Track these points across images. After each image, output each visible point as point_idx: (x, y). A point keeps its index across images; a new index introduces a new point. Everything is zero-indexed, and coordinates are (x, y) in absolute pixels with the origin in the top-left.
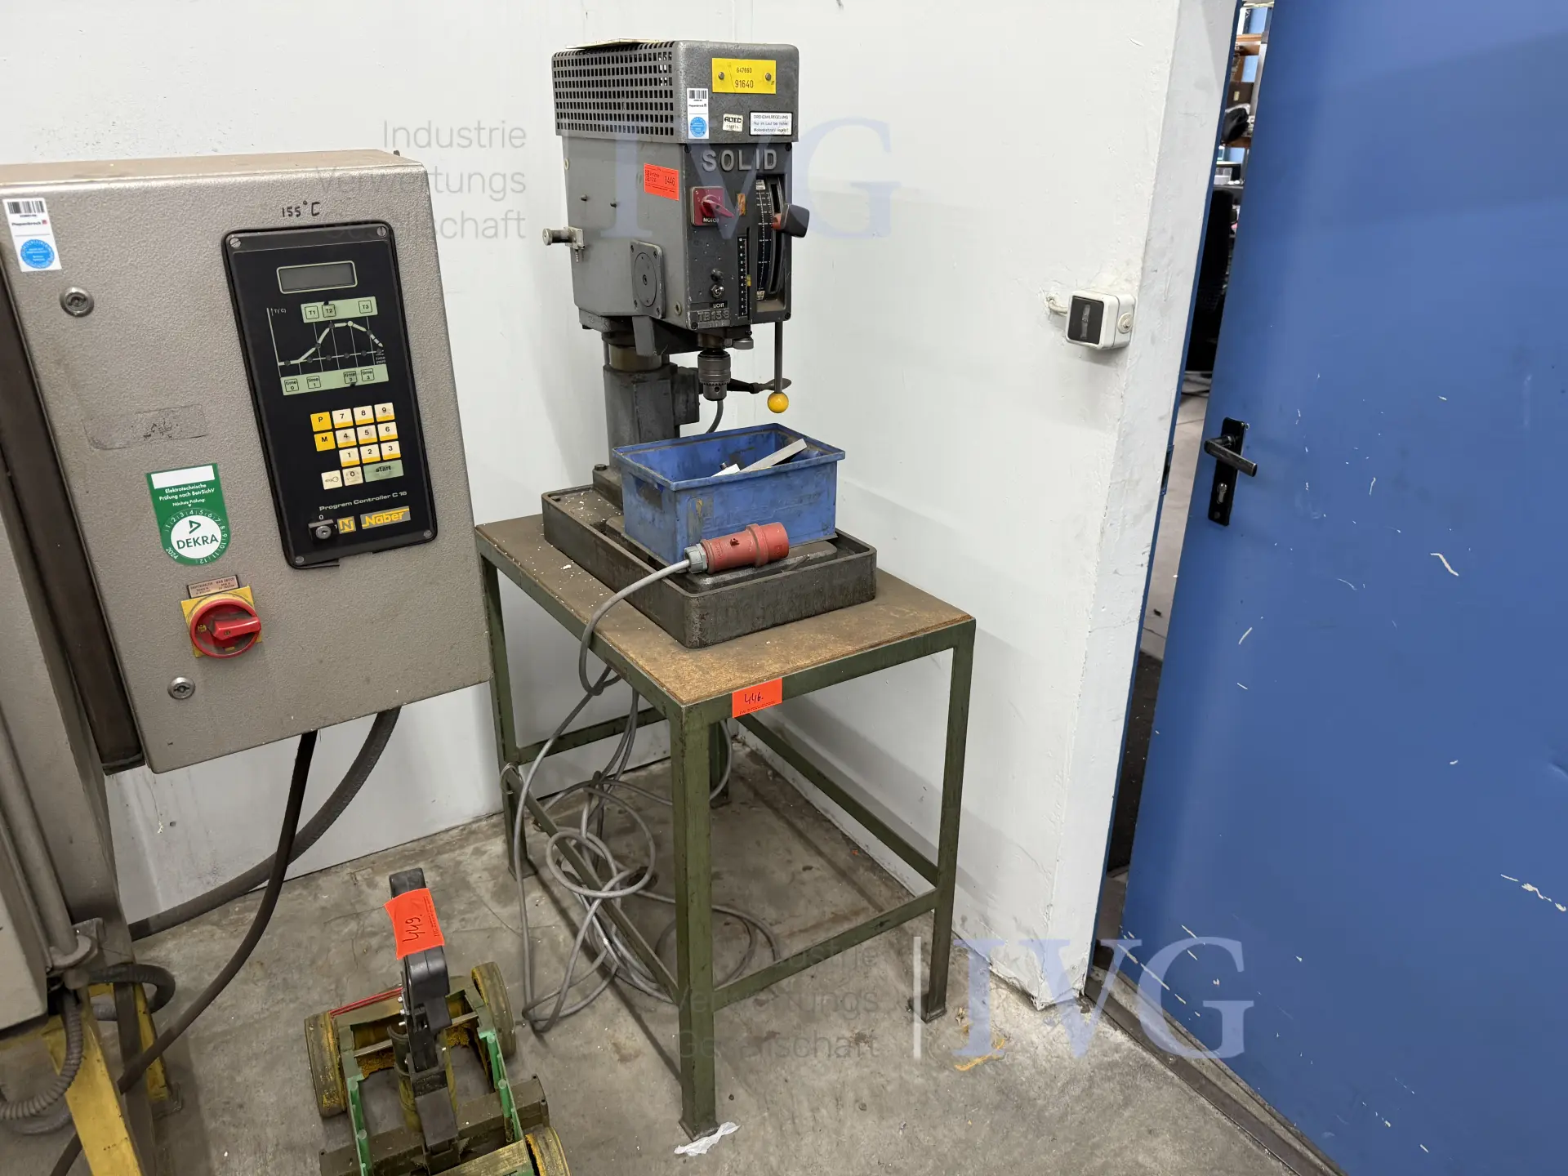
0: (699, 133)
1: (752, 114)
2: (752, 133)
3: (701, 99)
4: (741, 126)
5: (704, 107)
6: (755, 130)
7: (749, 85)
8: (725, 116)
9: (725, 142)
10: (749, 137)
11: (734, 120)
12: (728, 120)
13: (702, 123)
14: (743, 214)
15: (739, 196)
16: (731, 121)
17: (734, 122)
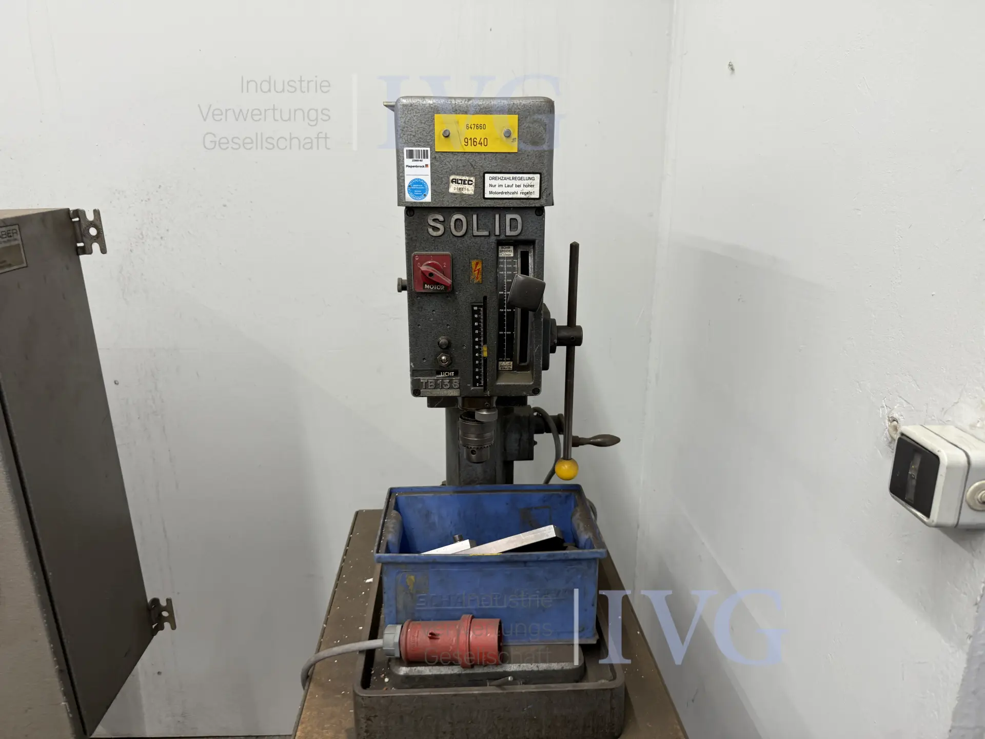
0: (419, 195)
1: (487, 176)
2: (487, 195)
3: (420, 159)
4: (473, 189)
5: (425, 168)
6: (491, 193)
7: (483, 143)
8: (452, 177)
9: (453, 206)
10: (484, 200)
11: (464, 182)
12: (455, 182)
13: (423, 185)
14: (479, 282)
15: (474, 263)
16: (459, 183)
17: (464, 184)
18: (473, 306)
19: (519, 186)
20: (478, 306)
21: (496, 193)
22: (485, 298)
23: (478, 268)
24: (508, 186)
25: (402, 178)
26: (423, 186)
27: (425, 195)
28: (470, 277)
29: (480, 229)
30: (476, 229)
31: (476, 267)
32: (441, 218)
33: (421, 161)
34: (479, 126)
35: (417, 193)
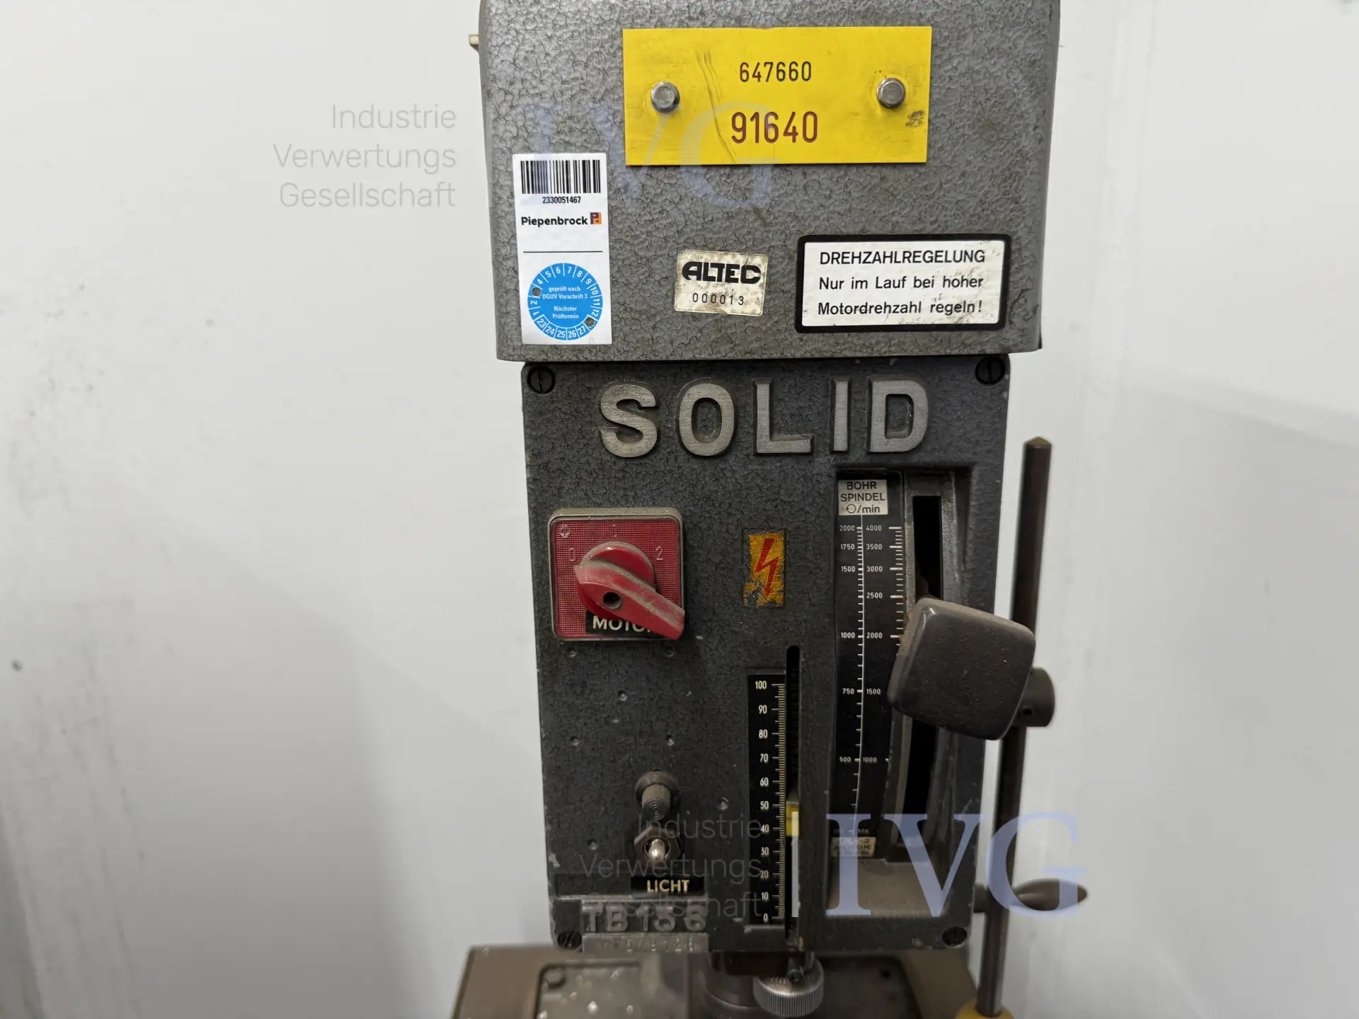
0: (569, 323)
1: (813, 250)
2: (811, 318)
3: (573, 194)
4: (761, 295)
5: (589, 227)
6: (824, 308)
7: (800, 130)
8: (685, 258)
9: (688, 356)
10: (796, 335)
11: (727, 274)
12: (697, 274)
13: (583, 286)
14: (773, 602)
15: (756, 542)
16: (712, 279)
17: (729, 280)
18: (752, 680)
19: (926, 284)
20: (770, 679)
21: (842, 309)
22: (793, 653)
23: (769, 559)
24: (888, 284)
25: (510, 263)
26: (583, 292)
27: (591, 323)
28: (743, 587)
29: (779, 431)
30: (767, 432)
31: (764, 556)
32: (647, 398)
33: (573, 200)
34: (787, 69)
35: (562, 316)
